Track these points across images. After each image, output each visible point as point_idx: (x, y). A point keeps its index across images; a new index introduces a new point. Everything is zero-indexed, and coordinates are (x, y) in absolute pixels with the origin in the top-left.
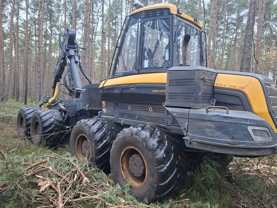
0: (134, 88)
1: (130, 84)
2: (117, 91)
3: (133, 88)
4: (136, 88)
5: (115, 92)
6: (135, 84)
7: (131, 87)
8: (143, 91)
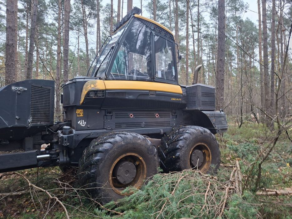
0: (154, 95)
1: (150, 91)
2: (131, 97)
3: (152, 94)
4: (156, 95)
5: (127, 98)
6: (156, 91)
7: (150, 93)
8: (163, 99)
